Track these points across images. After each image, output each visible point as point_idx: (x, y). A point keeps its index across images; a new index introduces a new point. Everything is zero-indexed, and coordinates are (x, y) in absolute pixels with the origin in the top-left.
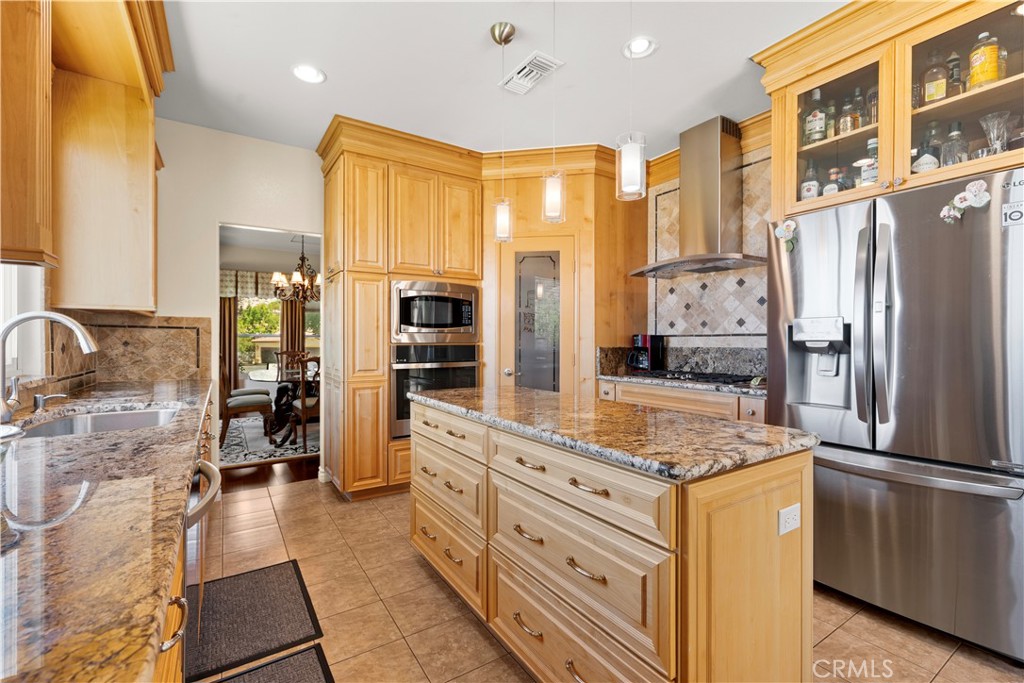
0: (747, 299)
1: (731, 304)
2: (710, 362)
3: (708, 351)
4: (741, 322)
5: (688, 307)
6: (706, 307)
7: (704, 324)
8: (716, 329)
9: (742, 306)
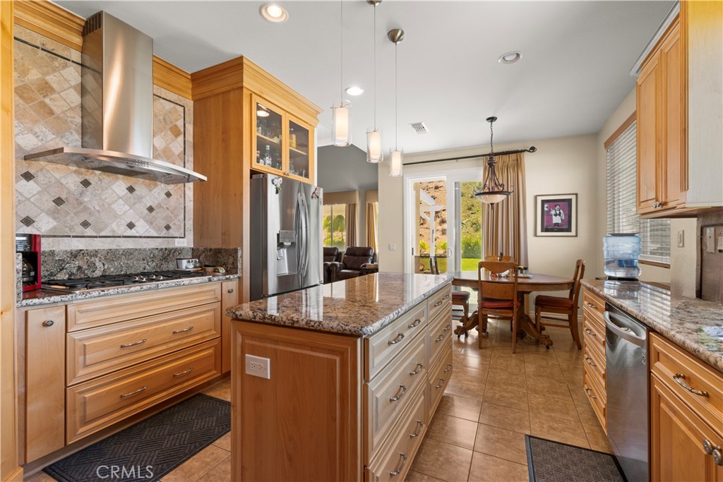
0: (137, 206)
1: (120, 207)
2: (99, 264)
3: (95, 253)
4: (131, 226)
5: (59, 201)
6: (90, 206)
7: (85, 224)
8: (102, 230)
9: (132, 211)
